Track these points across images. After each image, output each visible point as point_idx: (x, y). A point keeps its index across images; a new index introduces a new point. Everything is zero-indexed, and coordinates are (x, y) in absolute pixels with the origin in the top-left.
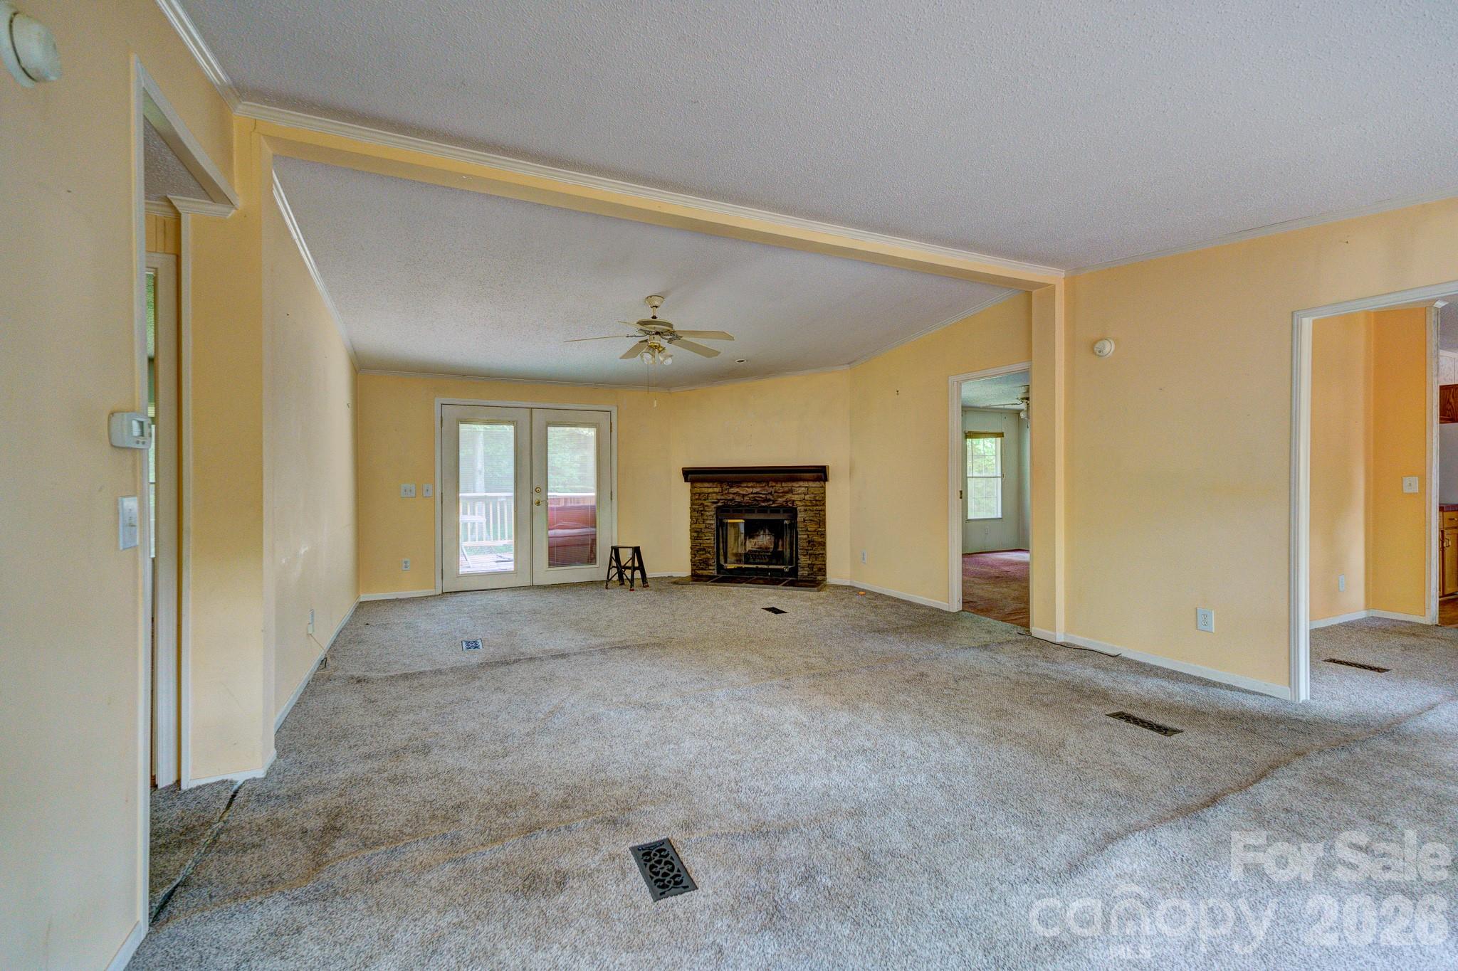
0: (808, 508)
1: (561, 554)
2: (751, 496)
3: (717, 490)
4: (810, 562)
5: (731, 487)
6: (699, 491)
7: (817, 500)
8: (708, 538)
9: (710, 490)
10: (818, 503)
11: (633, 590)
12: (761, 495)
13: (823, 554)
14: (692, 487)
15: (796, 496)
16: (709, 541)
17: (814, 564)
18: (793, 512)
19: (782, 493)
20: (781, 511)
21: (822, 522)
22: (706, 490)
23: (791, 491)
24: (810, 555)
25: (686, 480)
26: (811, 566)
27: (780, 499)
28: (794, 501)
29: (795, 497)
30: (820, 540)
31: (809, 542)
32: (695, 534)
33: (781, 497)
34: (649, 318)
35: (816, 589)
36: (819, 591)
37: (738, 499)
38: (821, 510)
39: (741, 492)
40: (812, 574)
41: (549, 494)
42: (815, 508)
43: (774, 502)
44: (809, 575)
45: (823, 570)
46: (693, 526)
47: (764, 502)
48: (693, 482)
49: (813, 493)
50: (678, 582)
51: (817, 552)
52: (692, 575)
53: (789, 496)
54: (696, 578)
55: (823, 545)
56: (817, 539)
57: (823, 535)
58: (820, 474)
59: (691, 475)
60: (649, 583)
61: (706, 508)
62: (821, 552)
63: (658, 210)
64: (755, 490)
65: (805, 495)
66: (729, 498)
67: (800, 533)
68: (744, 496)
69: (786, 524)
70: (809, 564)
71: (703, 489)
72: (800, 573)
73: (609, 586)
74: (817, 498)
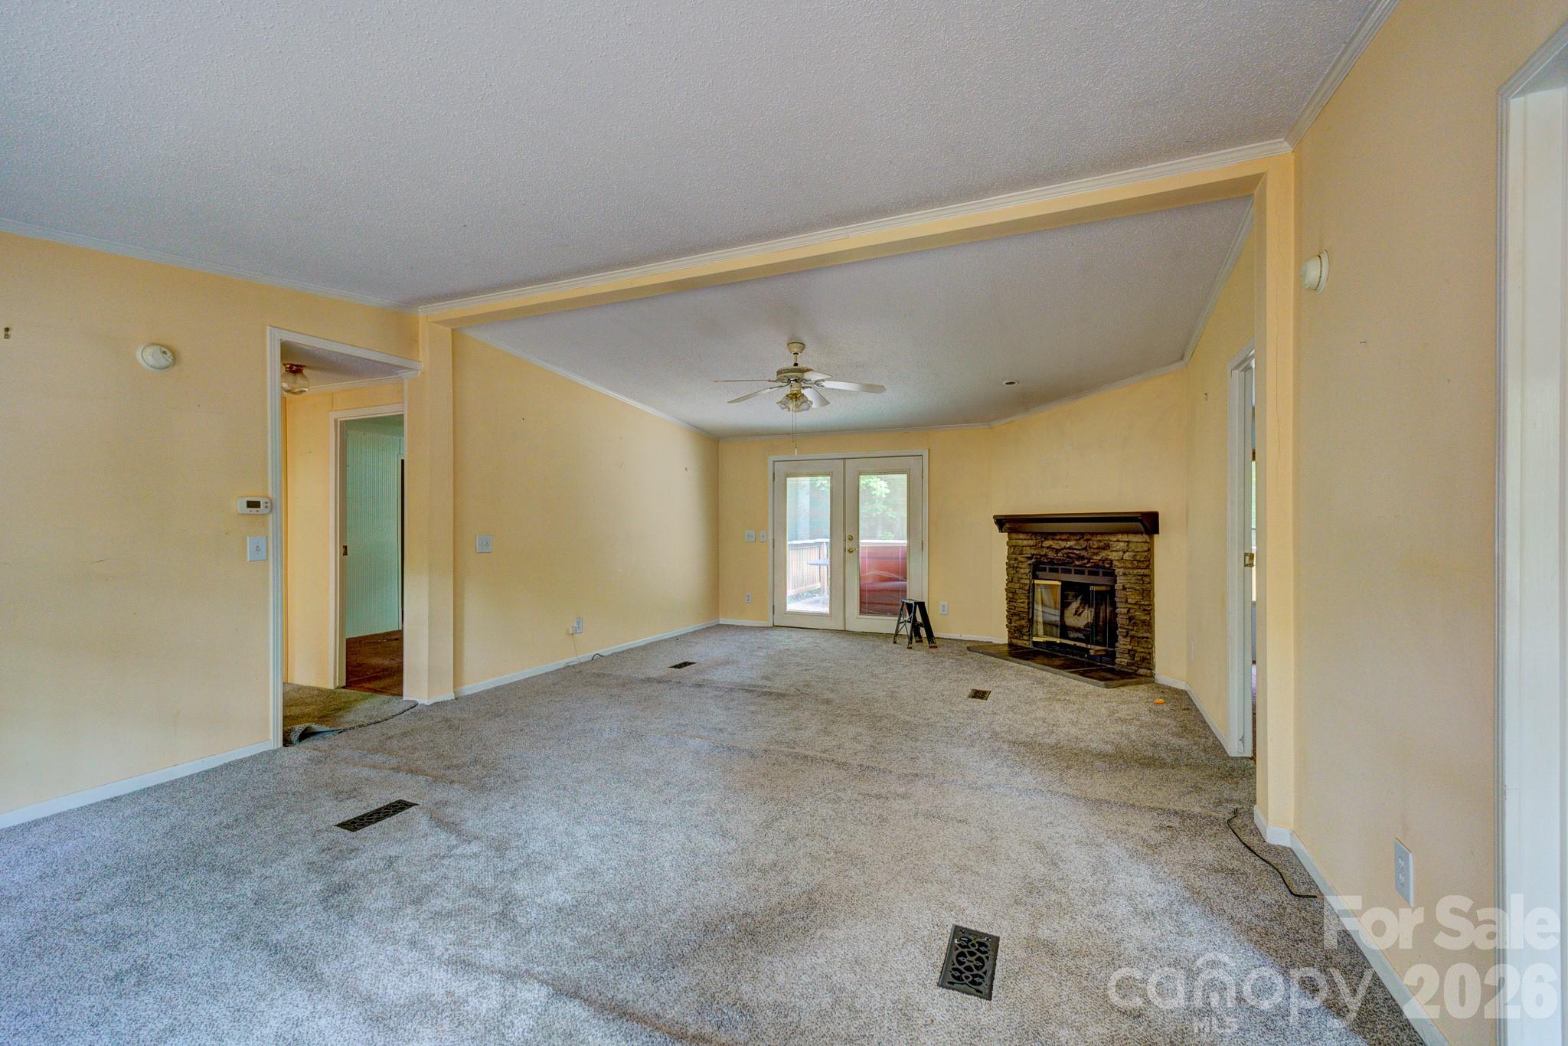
0: (1127, 571)
1: (871, 602)
2: (1065, 551)
3: (1031, 542)
4: (1130, 647)
5: (1046, 539)
6: (1014, 544)
7: (1139, 561)
8: (1021, 601)
9: (1025, 543)
10: (1140, 564)
11: (910, 648)
12: (1075, 551)
13: (1147, 638)
14: (1010, 538)
15: (1115, 554)
16: (1022, 605)
17: (1136, 651)
18: (1110, 573)
19: (1096, 548)
20: (1101, 574)
21: (1147, 593)
22: (1020, 542)
23: (1107, 547)
24: (1132, 637)
25: (1001, 530)
26: (1132, 653)
27: (1095, 557)
28: (1112, 561)
29: (1113, 556)
30: (1143, 618)
31: (1130, 619)
32: (1011, 595)
33: (1097, 554)
37: (1051, 555)
38: (1146, 576)
39: (1054, 546)
40: (1133, 664)
41: (861, 541)
42: (1135, 571)
43: (1089, 559)
44: (1128, 664)
45: (1147, 661)
46: (1010, 585)
47: (1078, 559)
48: (1011, 531)
49: (1133, 551)
50: (981, 649)
51: (1140, 635)
52: (1010, 645)
53: (1103, 554)
54: (1017, 652)
55: (1149, 625)
56: (1139, 615)
57: (1149, 610)
58: (1149, 523)
59: (1008, 523)
61: (1020, 565)
62: (1145, 635)
64: (1069, 544)
65: (1124, 552)
66: (1042, 553)
67: (1118, 605)
68: (1057, 551)
69: (1093, 591)
70: (1129, 650)
71: (1019, 541)
72: (1117, 661)
74: (1138, 558)
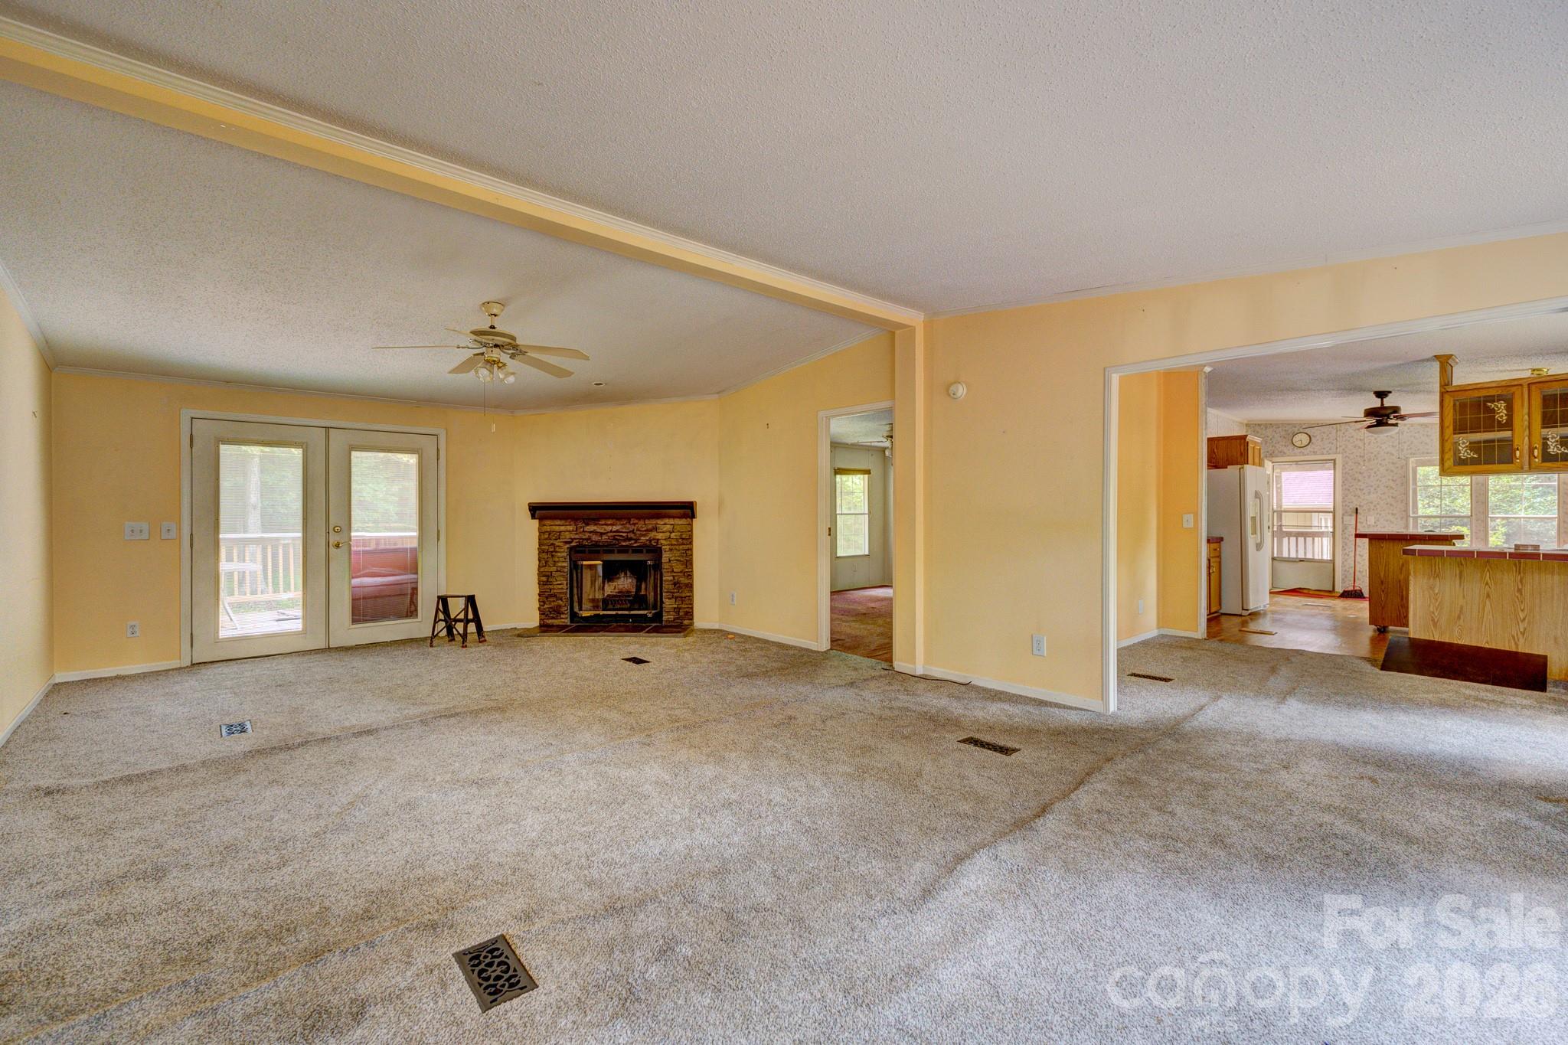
0: (673, 547)
1: (366, 608)
2: (609, 534)
3: (570, 528)
4: (676, 606)
5: (587, 524)
6: (549, 530)
7: (683, 539)
8: (559, 582)
9: (563, 528)
10: (685, 542)
11: (466, 646)
12: (621, 534)
13: (689, 596)
14: (541, 525)
15: (661, 534)
16: (560, 587)
17: (680, 608)
18: (656, 551)
19: (645, 531)
20: (645, 551)
21: (688, 562)
22: (557, 528)
23: (655, 529)
24: (676, 598)
25: (533, 517)
26: (677, 610)
27: (642, 538)
28: (658, 540)
29: (659, 536)
30: (687, 582)
31: (675, 584)
32: (544, 579)
33: (644, 535)
34: (486, 327)
35: (682, 634)
36: (685, 636)
37: (595, 538)
38: (688, 550)
39: (598, 530)
40: (678, 619)
41: (353, 534)
42: (681, 547)
43: (636, 541)
44: (675, 619)
45: (689, 614)
46: (542, 570)
47: (625, 540)
48: (541, 519)
49: (679, 531)
50: (524, 634)
51: (684, 595)
52: (541, 626)
53: (652, 534)
54: (545, 628)
55: (690, 586)
56: (684, 580)
57: (690, 576)
58: (687, 510)
59: (537, 510)
60: (486, 637)
61: (557, 549)
62: (688, 594)
63: (495, 202)
64: (615, 528)
65: (671, 533)
66: (584, 537)
67: (664, 574)
68: (602, 534)
69: (650, 565)
70: (675, 608)
71: (554, 527)
72: (664, 618)
73: (434, 643)
74: (684, 536)
